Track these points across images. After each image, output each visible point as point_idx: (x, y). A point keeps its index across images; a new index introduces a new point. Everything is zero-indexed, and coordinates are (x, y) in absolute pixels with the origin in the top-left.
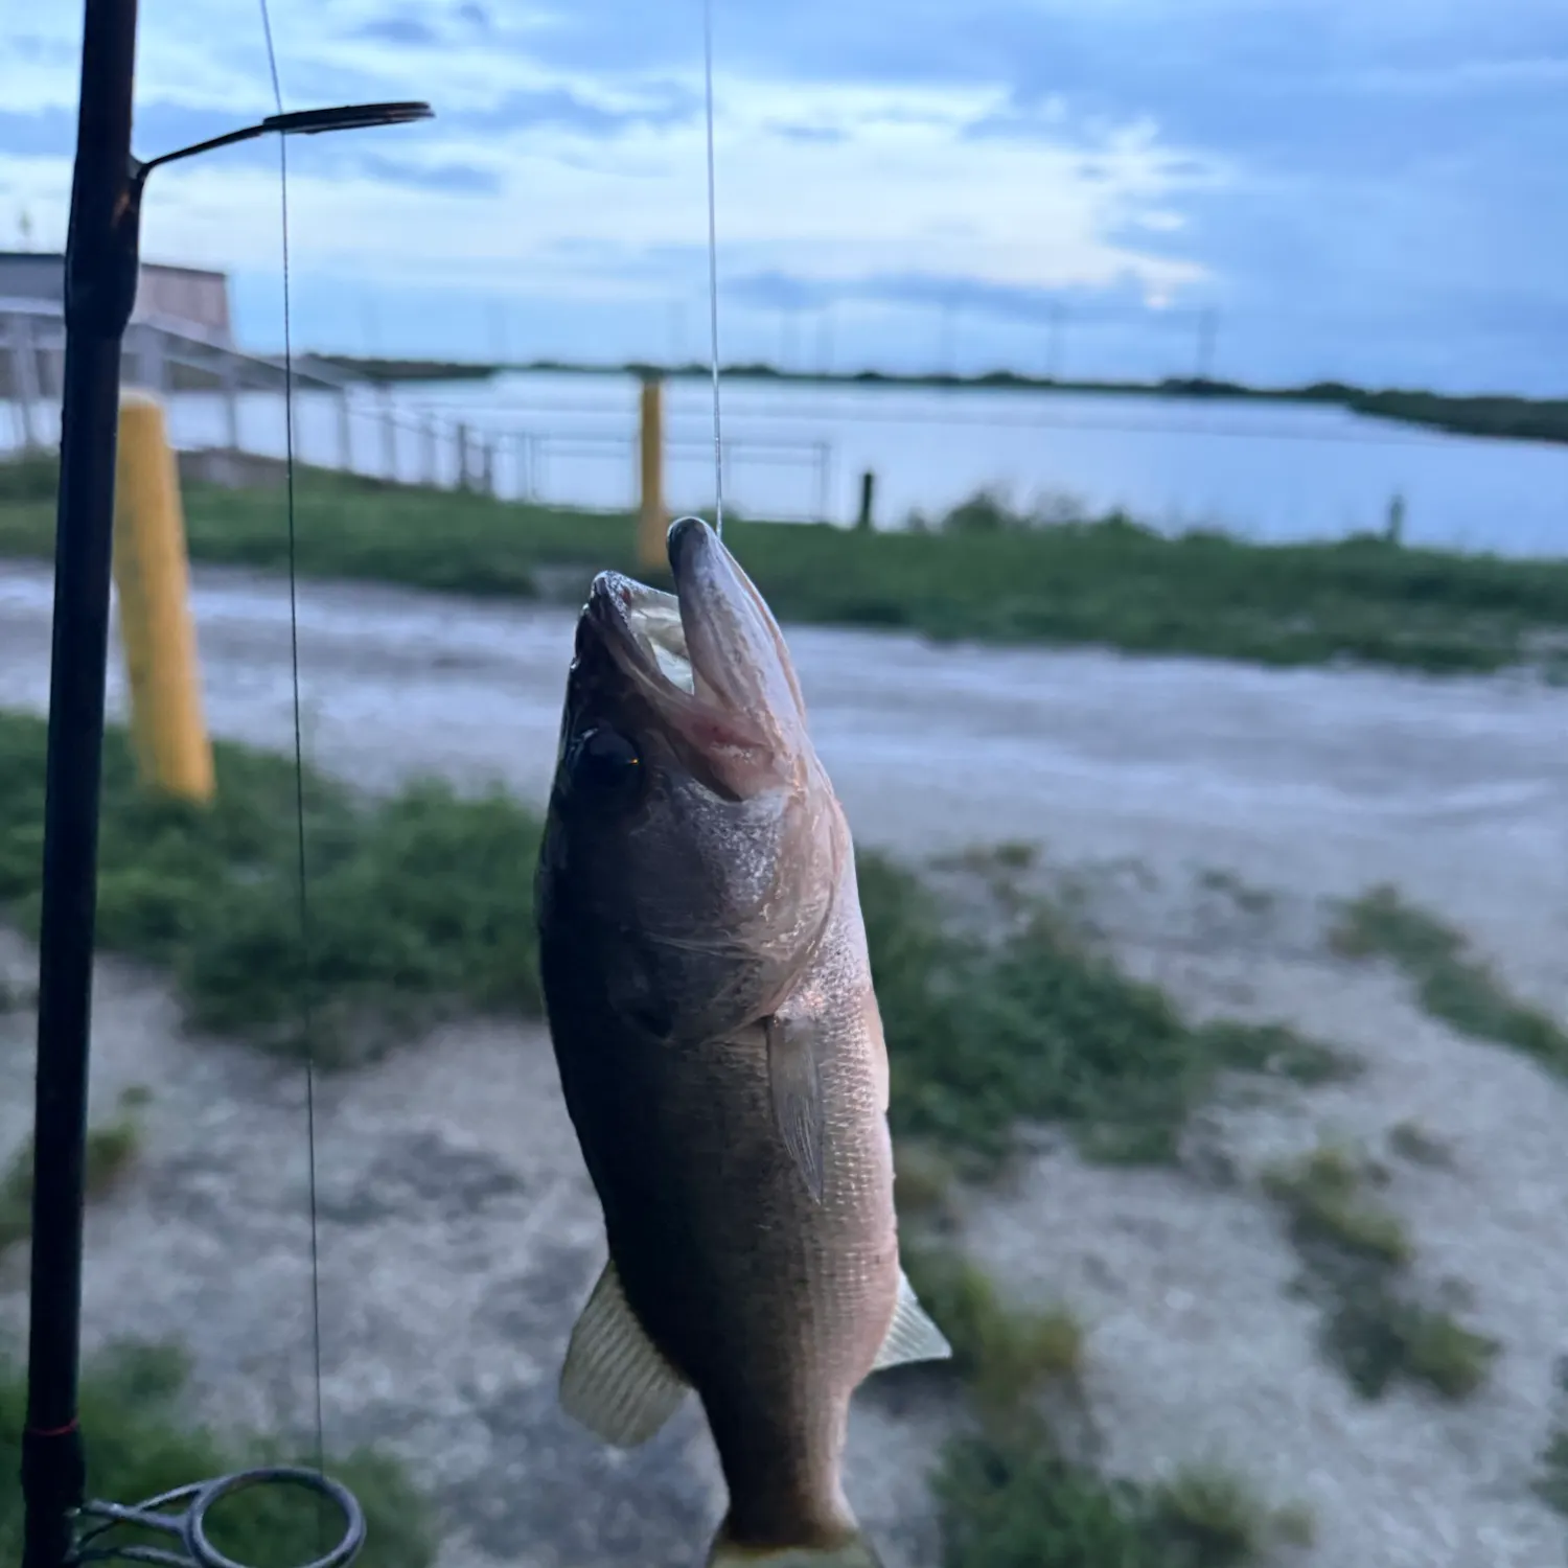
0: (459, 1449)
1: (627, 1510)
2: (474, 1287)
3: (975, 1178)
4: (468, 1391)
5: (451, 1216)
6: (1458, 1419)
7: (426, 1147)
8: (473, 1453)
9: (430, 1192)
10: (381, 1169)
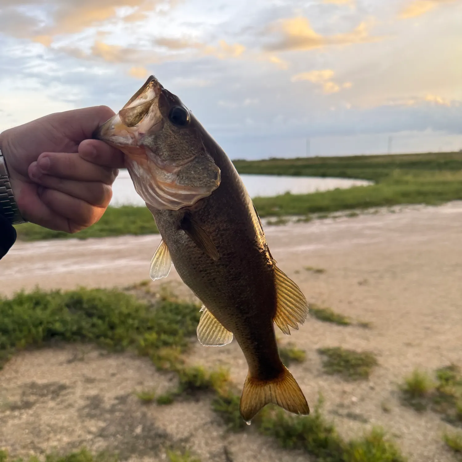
0: (97, 445)
1: (149, 441)
2: (73, 412)
3: (183, 352)
4: (90, 432)
5: (53, 399)
6: (304, 365)
7: (33, 385)
8: (101, 444)
9: (43, 395)
10: (24, 394)
